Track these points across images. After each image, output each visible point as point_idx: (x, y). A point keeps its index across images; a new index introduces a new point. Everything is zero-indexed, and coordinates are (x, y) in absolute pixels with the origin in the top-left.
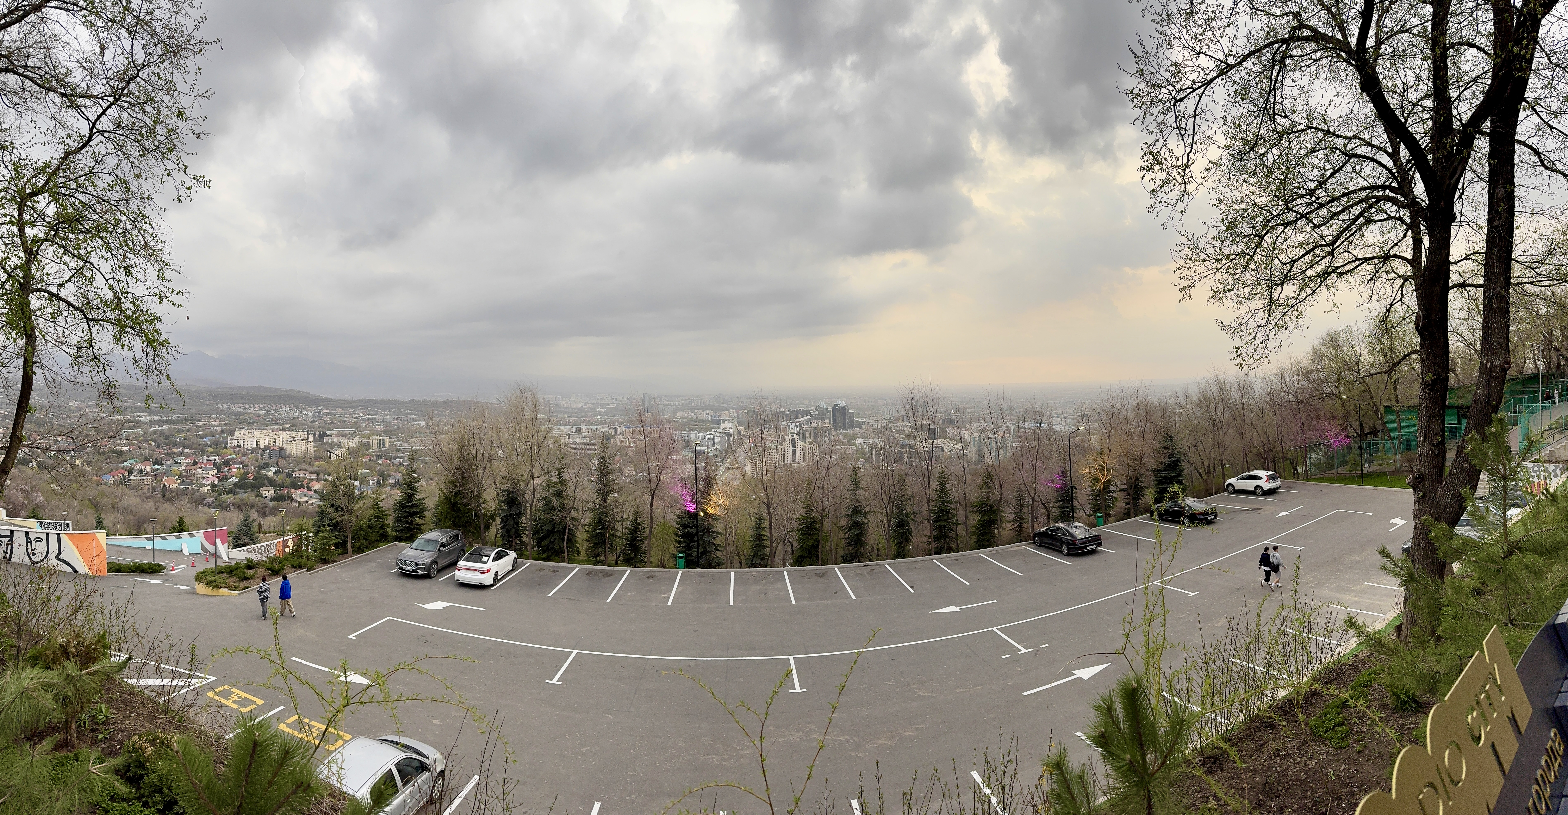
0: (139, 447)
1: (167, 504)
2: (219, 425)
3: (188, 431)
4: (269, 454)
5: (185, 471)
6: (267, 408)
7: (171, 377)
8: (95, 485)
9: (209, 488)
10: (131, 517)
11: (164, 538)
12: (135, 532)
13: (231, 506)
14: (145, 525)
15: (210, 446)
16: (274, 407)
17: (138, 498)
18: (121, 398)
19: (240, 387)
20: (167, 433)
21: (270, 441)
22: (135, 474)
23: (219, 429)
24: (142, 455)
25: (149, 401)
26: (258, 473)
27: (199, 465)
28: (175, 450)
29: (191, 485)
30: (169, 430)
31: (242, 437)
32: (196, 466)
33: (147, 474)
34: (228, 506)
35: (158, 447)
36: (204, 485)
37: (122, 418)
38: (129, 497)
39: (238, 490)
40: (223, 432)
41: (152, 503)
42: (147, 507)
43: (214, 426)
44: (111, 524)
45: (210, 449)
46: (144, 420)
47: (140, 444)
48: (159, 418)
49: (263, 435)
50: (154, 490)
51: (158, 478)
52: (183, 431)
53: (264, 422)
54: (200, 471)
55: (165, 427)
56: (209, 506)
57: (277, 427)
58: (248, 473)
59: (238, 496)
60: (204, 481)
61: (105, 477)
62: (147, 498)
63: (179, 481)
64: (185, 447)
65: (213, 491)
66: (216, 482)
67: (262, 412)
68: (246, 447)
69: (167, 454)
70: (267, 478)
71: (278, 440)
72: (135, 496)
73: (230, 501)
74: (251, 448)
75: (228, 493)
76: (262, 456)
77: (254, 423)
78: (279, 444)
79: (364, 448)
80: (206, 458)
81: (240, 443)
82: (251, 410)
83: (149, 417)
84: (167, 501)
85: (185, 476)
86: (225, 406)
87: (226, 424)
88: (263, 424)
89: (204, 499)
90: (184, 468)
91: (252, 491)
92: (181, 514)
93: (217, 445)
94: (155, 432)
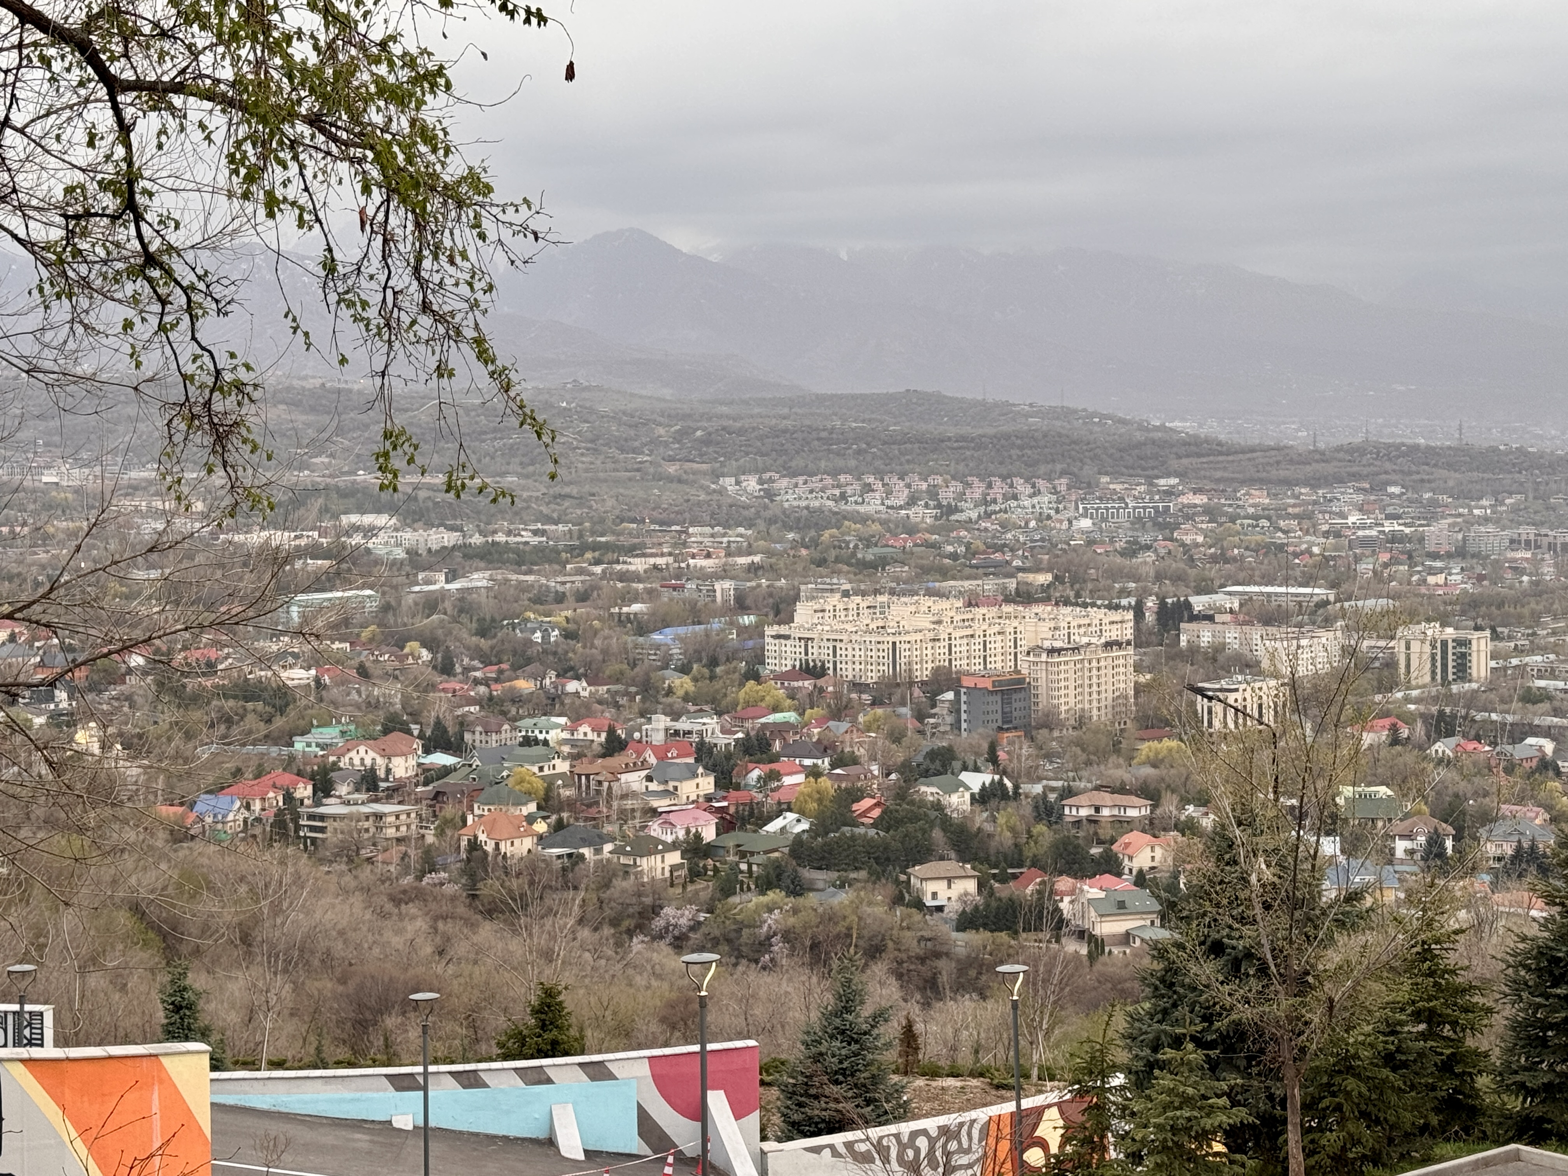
0: (363, 672)
1: (487, 931)
2: (724, 573)
3: (583, 597)
4: (955, 708)
5: (571, 778)
6: (947, 495)
7: (497, 345)
8: (161, 839)
9: (675, 858)
10: (326, 985)
11: (470, 1081)
12: (344, 1053)
13: (778, 946)
14: (391, 1021)
15: (684, 670)
16: (978, 490)
17: (357, 900)
18: (267, 444)
19: (821, 399)
20: (488, 607)
21: (961, 647)
22: (343, 789)
23: (724, 588)
24: (372, 705)
25: (397, 462)
26: (901, 794)
27: (629, 757)
28: (525, 685)
29: (597, 842)
30: (497, 593)
31: (828, 626)
32: (617, 761)
33: (397, 792)
34: (764, 945)
35: (446, 669)
36: (651, 847)
37: (281, 538)
38: (317, 893)
39: (808, 874)
40: (741, 604)
41: (421, 924)
42: (397, 942)
43: (704, 576)
44: (233, 1018)
45: (683, 683)
46: (378, 545)
47: (365, 656)
48: (449, 538)
49: (925, 622)
50: (429, 864)
51: (449, 810)
52: (560, 598)
53: (930, 558)
54: (634, 780)
55: (479, 579)
56: (679, 943)
57: (990, 585)
58: (856, 795)
59: (812, 899)
60: (655, 829)
61: (205, 804)
62: (397, 900)
63: (541, 827)
64: (567, 672)
65: (695, 874)
66: (709, 834)
67: (922, 515)
68: (848, 672)
69: (489, 703)
70: (945, 822)
71: (996, 645)
72: (346, 892)
73: (772, 920)
74: (871, 677)
75: (765, 884)
76: (920, 716)
77: (881, 563)
78: (999, 664)
79: (1364, 682)
80: (661, 722)
81: (818, 653)
82: (873, 505)
83: (408, 536)
84: (491, 912)
85: (570, 804)
86: (752, 484)
87: (754, 570)
88: (925, 571)
89: (656, 910)
90: (563, 766)
91: (876, 877)
92: (549, 976)
93: (713, 662)
94: (431, 604)
